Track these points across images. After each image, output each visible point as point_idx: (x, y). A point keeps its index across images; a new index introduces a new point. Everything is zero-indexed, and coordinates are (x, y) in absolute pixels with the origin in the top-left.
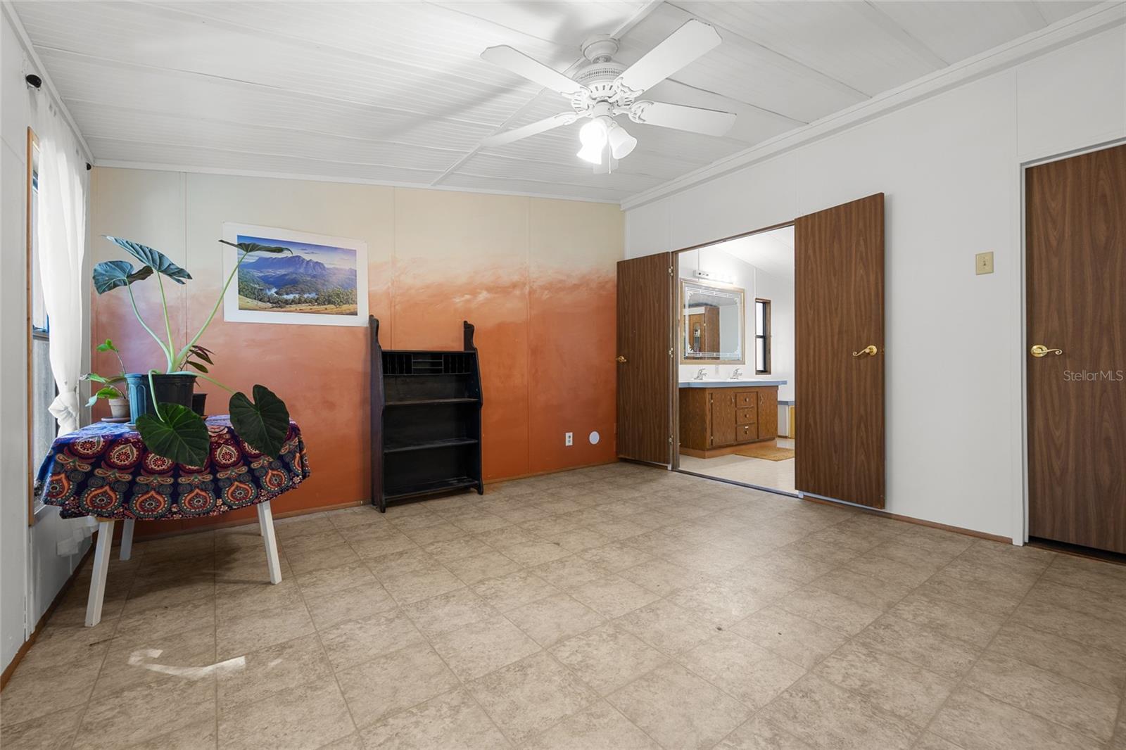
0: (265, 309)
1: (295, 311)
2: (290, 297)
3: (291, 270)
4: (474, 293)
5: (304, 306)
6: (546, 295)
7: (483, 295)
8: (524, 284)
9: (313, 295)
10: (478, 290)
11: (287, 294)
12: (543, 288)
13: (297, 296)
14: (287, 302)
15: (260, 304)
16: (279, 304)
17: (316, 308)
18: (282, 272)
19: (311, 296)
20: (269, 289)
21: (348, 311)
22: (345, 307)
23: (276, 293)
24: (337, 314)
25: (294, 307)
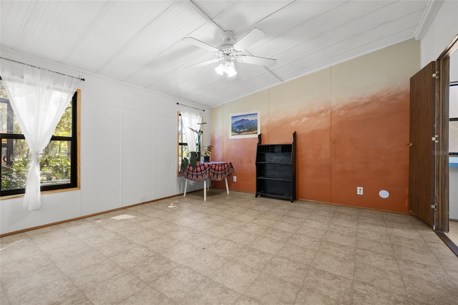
0: (236, 135)
1: (243, 134)
2: (241, 131)
3: (242, 123)
4: (300, 119)
5: (245, 133)
6: (342, 113)
7: (305, 119)
8: (328, 110)
9: (247, 129)
10: (302, 118)
11: (241, 130)
12: (340, 110)
13: (243, 130)
14: (241, 132)
15: (236, 133)
16: (239, 133)
17: (247, 133)
18: (240, 124)
19: (246, 130)
20: (237, 129)
21: (255, 133)
22: (254, 131)
23: (239, 130)
24: (252, 134)
25: (242, 133)
